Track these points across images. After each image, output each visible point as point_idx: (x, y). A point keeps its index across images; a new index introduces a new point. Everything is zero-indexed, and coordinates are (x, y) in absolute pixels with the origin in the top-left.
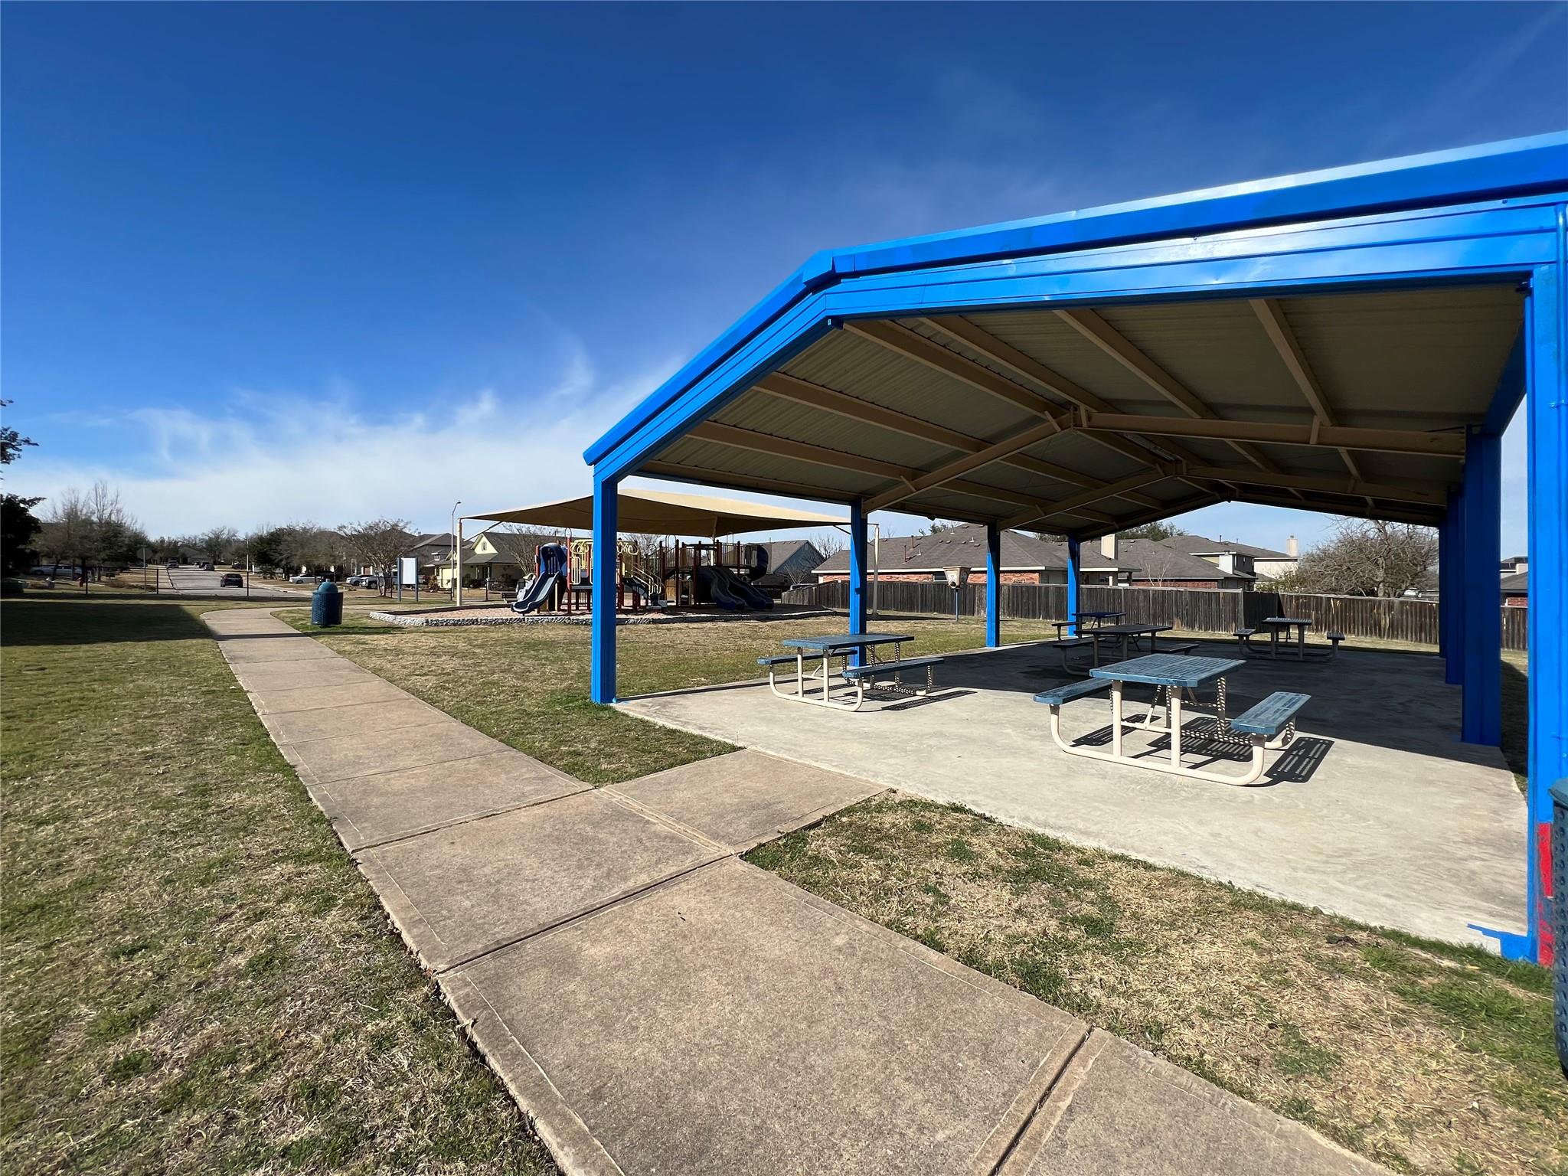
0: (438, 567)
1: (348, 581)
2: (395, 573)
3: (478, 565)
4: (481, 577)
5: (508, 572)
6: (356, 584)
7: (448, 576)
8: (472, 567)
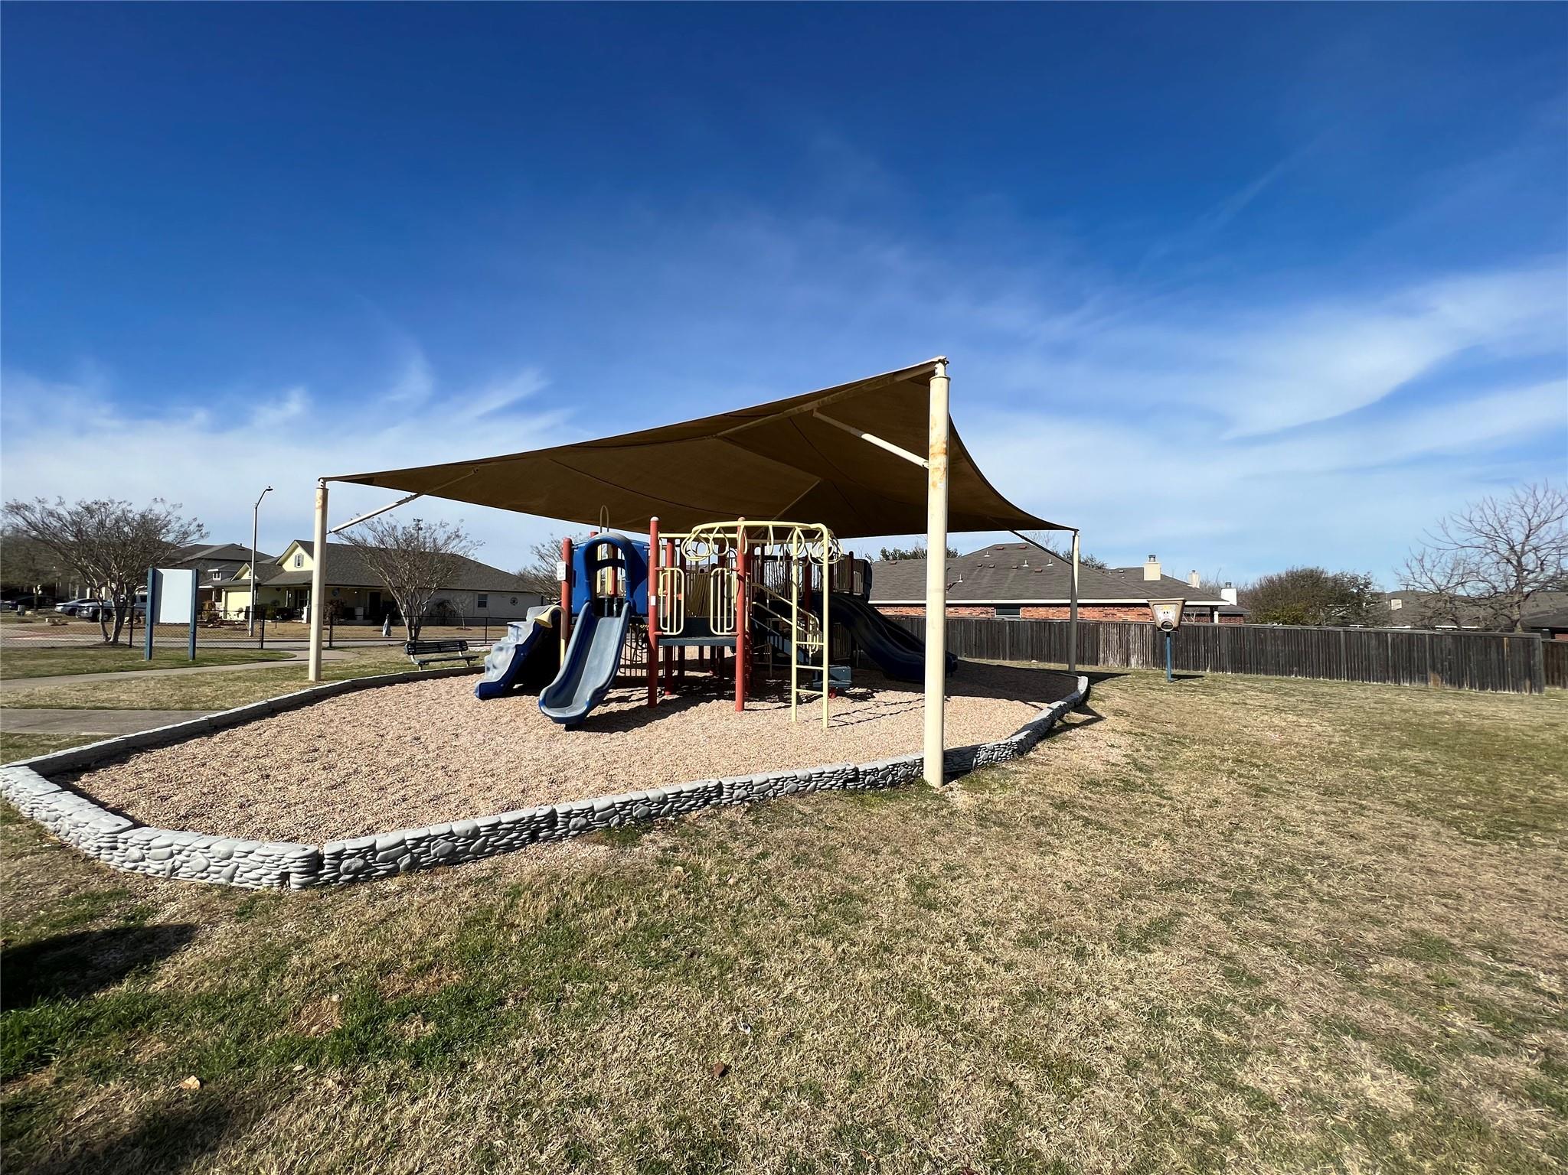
0: (219, 590)
1: (59, 609)
2: (144, 599)
3: (289, 587)
4: (292, 605)
5: (339, 597)
6: (72, 612)
7: (237, 603)
8: (278, 589)
